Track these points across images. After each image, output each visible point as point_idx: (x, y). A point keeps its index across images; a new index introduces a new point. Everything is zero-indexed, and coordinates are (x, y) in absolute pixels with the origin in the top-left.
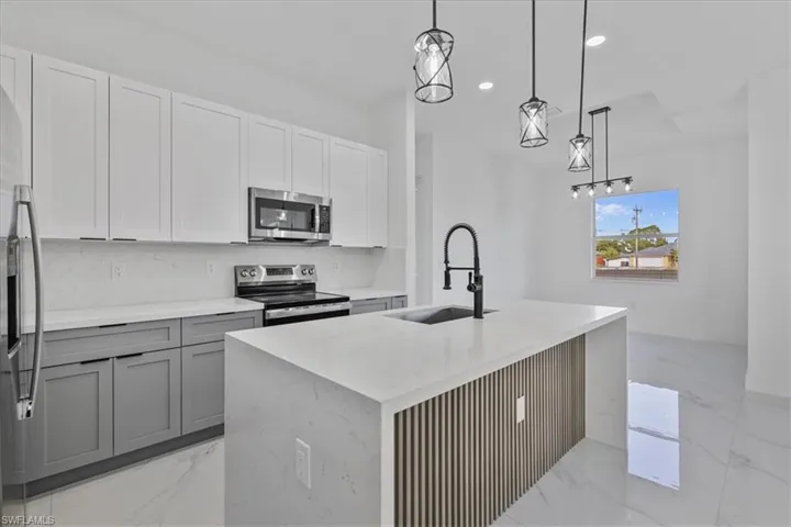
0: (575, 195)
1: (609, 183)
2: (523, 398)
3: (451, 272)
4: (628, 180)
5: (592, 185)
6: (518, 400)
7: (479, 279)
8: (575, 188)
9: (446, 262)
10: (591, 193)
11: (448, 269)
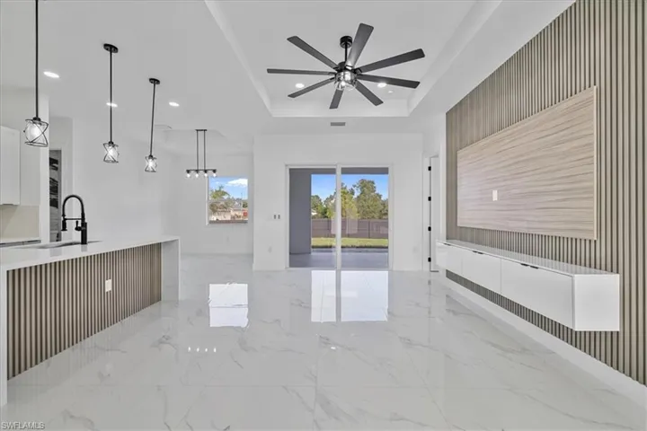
0: (189, 175)
1: (206, 171)
2: (110, 281)
3: (67, 221)
4: (214, 171)
5: (197, 171)
6: (106, 282)
7: (84, 224)
8: (188, 171)
9: (64, 215)
10: (197, 175)
11: (65, 220)
